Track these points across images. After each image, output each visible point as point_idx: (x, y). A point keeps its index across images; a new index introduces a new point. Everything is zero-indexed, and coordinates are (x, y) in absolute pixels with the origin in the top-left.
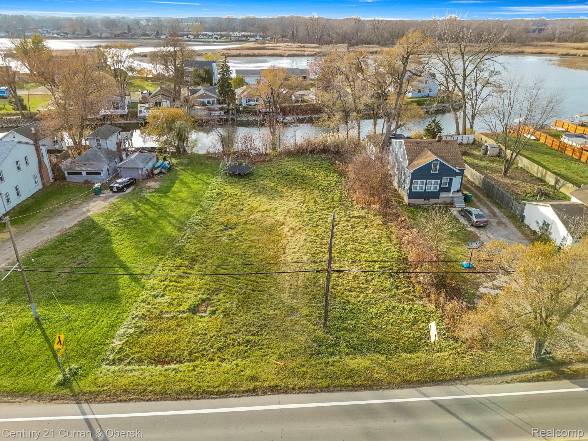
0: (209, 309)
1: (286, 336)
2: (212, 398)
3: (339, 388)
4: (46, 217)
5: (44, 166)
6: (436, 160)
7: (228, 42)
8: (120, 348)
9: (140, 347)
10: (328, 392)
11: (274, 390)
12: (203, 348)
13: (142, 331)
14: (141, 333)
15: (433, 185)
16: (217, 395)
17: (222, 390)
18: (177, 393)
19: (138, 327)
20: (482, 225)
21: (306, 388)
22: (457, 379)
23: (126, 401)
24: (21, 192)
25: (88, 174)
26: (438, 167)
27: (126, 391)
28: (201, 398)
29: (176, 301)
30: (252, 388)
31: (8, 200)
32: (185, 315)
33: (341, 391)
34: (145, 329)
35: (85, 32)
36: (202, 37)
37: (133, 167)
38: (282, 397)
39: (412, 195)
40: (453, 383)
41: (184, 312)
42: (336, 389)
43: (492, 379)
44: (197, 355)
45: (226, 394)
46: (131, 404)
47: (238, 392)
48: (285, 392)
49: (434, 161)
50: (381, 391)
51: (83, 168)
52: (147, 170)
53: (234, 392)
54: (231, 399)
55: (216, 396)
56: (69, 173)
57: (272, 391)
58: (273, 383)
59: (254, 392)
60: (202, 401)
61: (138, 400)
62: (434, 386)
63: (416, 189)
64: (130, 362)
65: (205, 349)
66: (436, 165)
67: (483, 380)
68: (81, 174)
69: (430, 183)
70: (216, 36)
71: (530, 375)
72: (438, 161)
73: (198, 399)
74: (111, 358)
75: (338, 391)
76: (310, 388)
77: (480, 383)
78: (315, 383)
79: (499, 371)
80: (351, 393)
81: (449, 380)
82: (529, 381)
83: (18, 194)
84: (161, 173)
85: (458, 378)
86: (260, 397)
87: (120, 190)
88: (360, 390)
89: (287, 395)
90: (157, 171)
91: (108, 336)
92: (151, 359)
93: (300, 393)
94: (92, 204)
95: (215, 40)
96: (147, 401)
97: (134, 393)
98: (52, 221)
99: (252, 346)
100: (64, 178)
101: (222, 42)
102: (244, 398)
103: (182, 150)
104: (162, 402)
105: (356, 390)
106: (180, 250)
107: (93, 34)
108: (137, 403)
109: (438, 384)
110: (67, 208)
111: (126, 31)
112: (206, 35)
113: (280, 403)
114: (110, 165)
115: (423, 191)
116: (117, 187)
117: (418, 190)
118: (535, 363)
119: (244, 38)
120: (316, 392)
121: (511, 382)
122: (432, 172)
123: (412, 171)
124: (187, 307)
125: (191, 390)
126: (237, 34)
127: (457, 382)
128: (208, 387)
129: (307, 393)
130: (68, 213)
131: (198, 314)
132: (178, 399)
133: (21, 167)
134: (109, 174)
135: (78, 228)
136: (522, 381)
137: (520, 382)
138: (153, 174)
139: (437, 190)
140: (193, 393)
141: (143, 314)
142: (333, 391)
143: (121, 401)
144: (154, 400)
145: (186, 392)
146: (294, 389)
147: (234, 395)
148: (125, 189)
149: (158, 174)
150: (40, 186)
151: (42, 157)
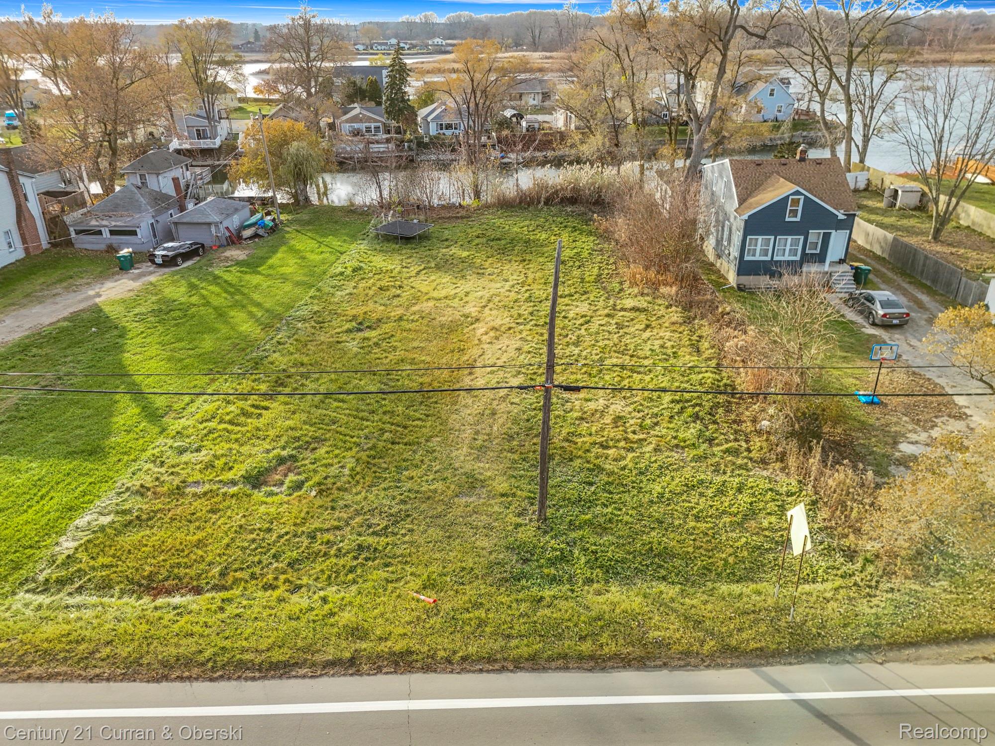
0: (292, 477)
1: (449, 537)
2: (246, 679)
3: (560, 662)
4: (13, 304)
5: (26, 215)
6: (797, 193)
7: (423, 54)
8: (69, 557)
9: (114, 556)
10: (534, 670)
11: (401, 662)
12: (256, 559)
13: (130, 522)
14: (126, 526)
15: (788, 248)
16: (260, 670)
17: (274, 660)
18: (165, 664)
19: (124, 512)
20: (895, 322)
21: (480, 659)
22: (859, 648)
23: (40, 679)
25: (112, 233)
26: (800, 209)
27: (48, 656)
28: (222, 677)
29: (223, 460)
30: (348, 655)
32: (234, 490)
33: (566, 668)
34: (138, 517)
36: (379, 47)
37: (200, 221)
38: (417, 679)
39: (745, 268)
40: (849, 658)
41: (234, 483)
42: (553, 665)
43: (946, 650)
44: (238, 575)
46: (51, 687)
47: (314, 665)
48: (427, 669)
49: (792, 194)
50: (665, 672)
51: (105, 223)
52: (227, 228)
54: (293, 682)
55: (257, 674)
56: (78, 232)
57: (397, 664)
58: (400, 646)
60: (223, 685)
61: (68, 677)
62: (799, 663)
63: (754, 255)
64: (81, 587)
65: (260, 562)
66: (796, 202)
67: (924, 651)
68: (100, 233)
69: (783, 242)
70: (402, 45)
72: (803, 194)
73: (212, 680)
74: (41, 578)
75: (558, 669)
76: (491, 660)
77: (917, 659)
78: (503, 649)
79: (965, 631)
80: (590, 675)
81: (838, 651)
84: (256, 236)
85: (860, 645)
86: (366, 678)
87: (169, 262)
88: (613, 668)
89: (432, 676)
90: (247, 233)
91: (53, 529)
92: (131, 581)
93: (463, 671)
94: (109, 284)
96: (91, 680)
97: (65, 659)
98: (23, 311)
99: (367, 559)
100: (69, 243)
102: (325, 680)
103: (301, 198)
104: (125, 685)
105: (603, 669)
106: (257, 364)
108: (66, 685)
109: (811, 660)
110: (59, 290)
111: (252, 40)
112: (386, 44)
113: (410, 696)
114: (158, 218)
115: (768, 258)
116: (163, 256)
117: (758, 258)
119: (449, 48)
120: (503, 669)
122: (787, 219)
123: (746, 217)
124: (243, 473)
125: (201, 658)
126: (438, 40)
127: (859, 656)
128: (244, 650)
129: (481, 671)
130: (58, 299)
131: (264, 489)
132: (165, 678)
134: (155, 236)
135: (65, 324)
138: (240, 238)
139: (798, 258)
140: (203, 664)
141: (142, 486)
142: (545, 669)
143: (28, 678)
144: (108, 680)
145: (187, 662)
146: (449, 661)
147: (302, 672)
148: (179, 260)
149: (251, 238)
150: (20, 254)
151: (22, 199)
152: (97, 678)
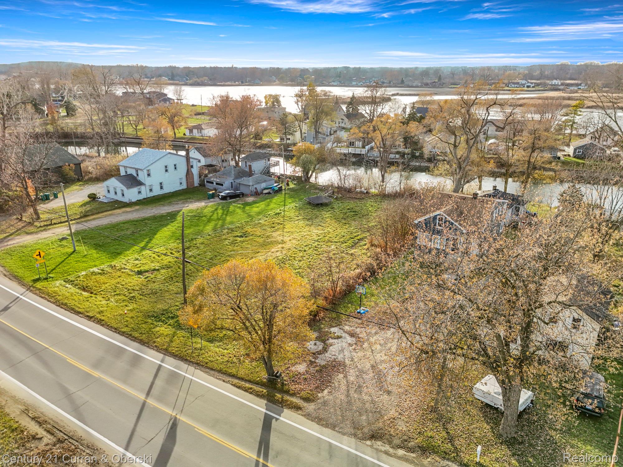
0: (149, 275)
2: (70, 312)
4: (162, 205)
5: (190, 173)
6: (441, 214)
7: (539, 90)
8: (79, 276)
9: (87, 279)
10: (121, 335)
11: (100, 322)
13: (101, 273)
14: (99, 274)
15: (439, 242)
16: (75, 312)
17: (79, 311)
18: (62, 304)
19: (103, 270)
21: (114, 328)
23: (42, 297)
24: (164, 187)
25: (217, 184)
28: (67, 310)
29: (141, 265)
30: (93, 316)
31: (151, 190)
32: (131, 273)
34: (104, 273)
35: (400, 81)
36: (513, 86)
38: (98, 326)
41: (134, 272)
44: (102, 293)
45: (78, 313)
47: (84, 315)
48: (103, 325)
49: (438, 215)
52: (256, 189)
53: (82, 314)
54: (77, 316)
55: (73, 312)
56: (207, 182)
57: (98, 322)
58: (104, 319)
59: (90, 318)
60: (65, 311)
63: (422, 242)
66: (441, 219)
67: (212, 372)
68: (212, 183)
69: (436, 238)
70: (529, 84)
71: (248, 385)
74: (69, 279)
75: (126, 337)
76: (116, 329)
77: (206, 372)
78: (122, 328)
80: (130, 341)
82: (239, 387)
83: (161, 188)
84: (269, 193)
86: (89, 321)
87: (224, 198)
89: (101, 327)
91: (85, 269)
92: (83, 286)
93: (108, 329)
95: (526, 89)
96: (48, 301)
97: (50, 295)
98: (161, 208)
100: (204, 185)
101: (531, 91)
102: (83, 319)
104: (52, 304)
107: (406, 83)
108: (44, 300)
109: (181, 361)
110: (180, 202)
111: (437, 81)
112: (518, 83)
113: (91, 328)
114: (235, 180)
118: (265, 380)
119: (562, 87)
120: (116, 332)
121: (228, 382)
122: (437, 227)
123: (416, 222)
124: (140, 270)
125: (69, 305)
126: (555, 82)
128: (77, 307)
129: (111, 330)
130: (176, 205)
131: (139, 275)
133: (169, 170)
134: (232, 187)
135: (165, 214)
136: (234, 385)
137: (232, 385)
138: (262, 193)
141: (115, 265)
142: (123, 336)
143: (40, 296)
145: (66, 304)
146: (108, 326)
147: (81, 315)
148: (228, 198)
149: (266, 194)
150: (184, 186)
151: (190, 167)
152: (50, 301)
